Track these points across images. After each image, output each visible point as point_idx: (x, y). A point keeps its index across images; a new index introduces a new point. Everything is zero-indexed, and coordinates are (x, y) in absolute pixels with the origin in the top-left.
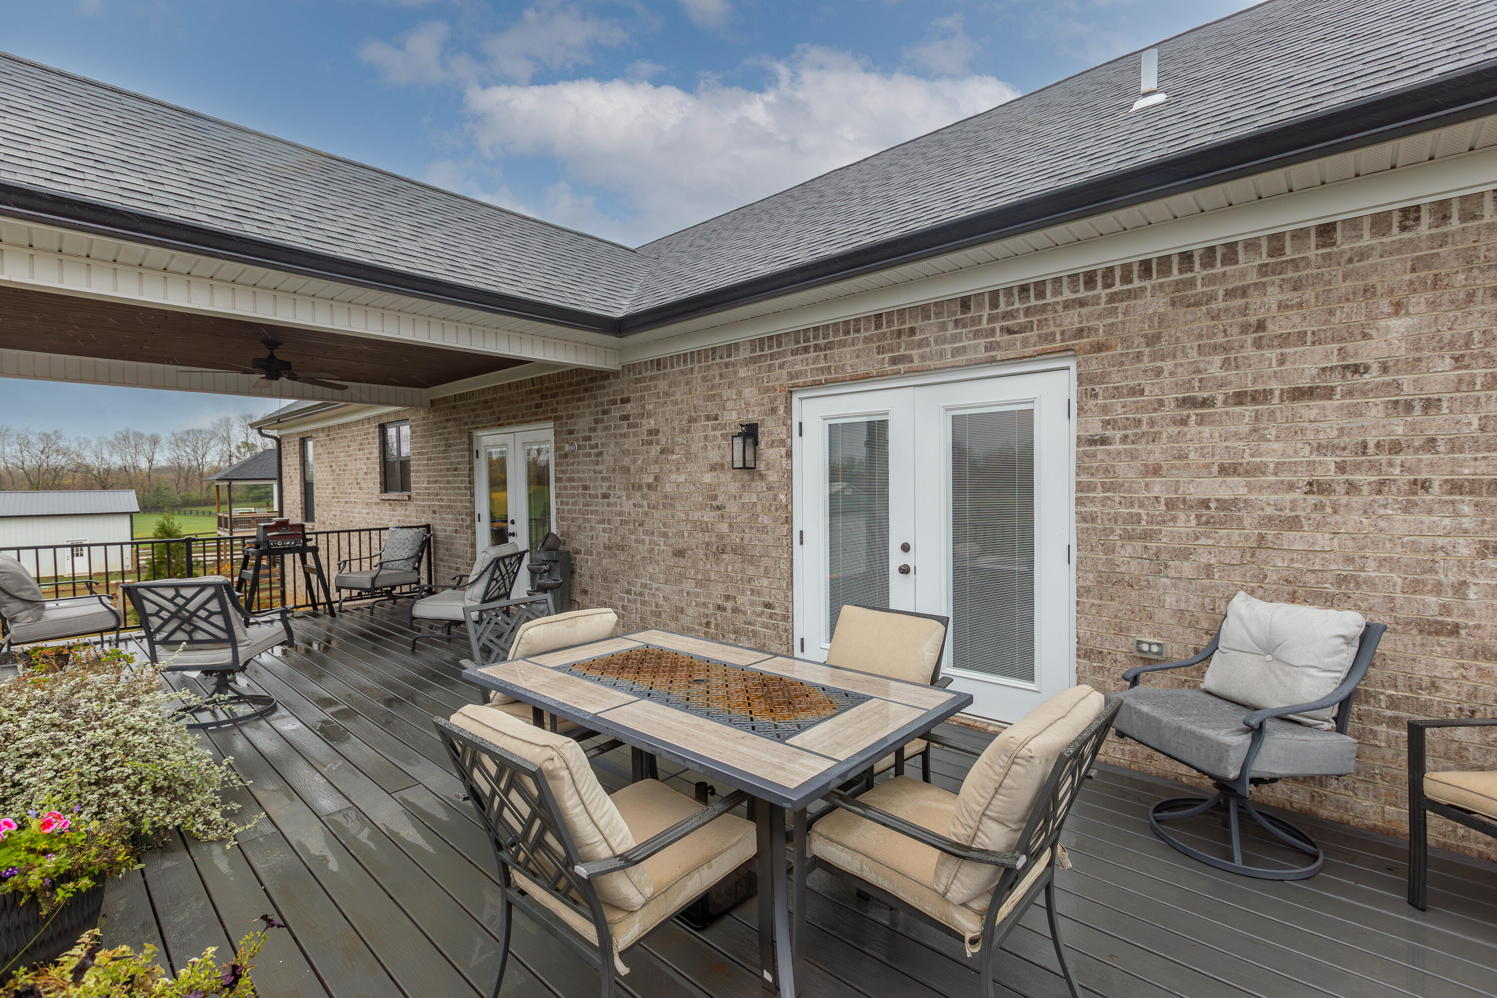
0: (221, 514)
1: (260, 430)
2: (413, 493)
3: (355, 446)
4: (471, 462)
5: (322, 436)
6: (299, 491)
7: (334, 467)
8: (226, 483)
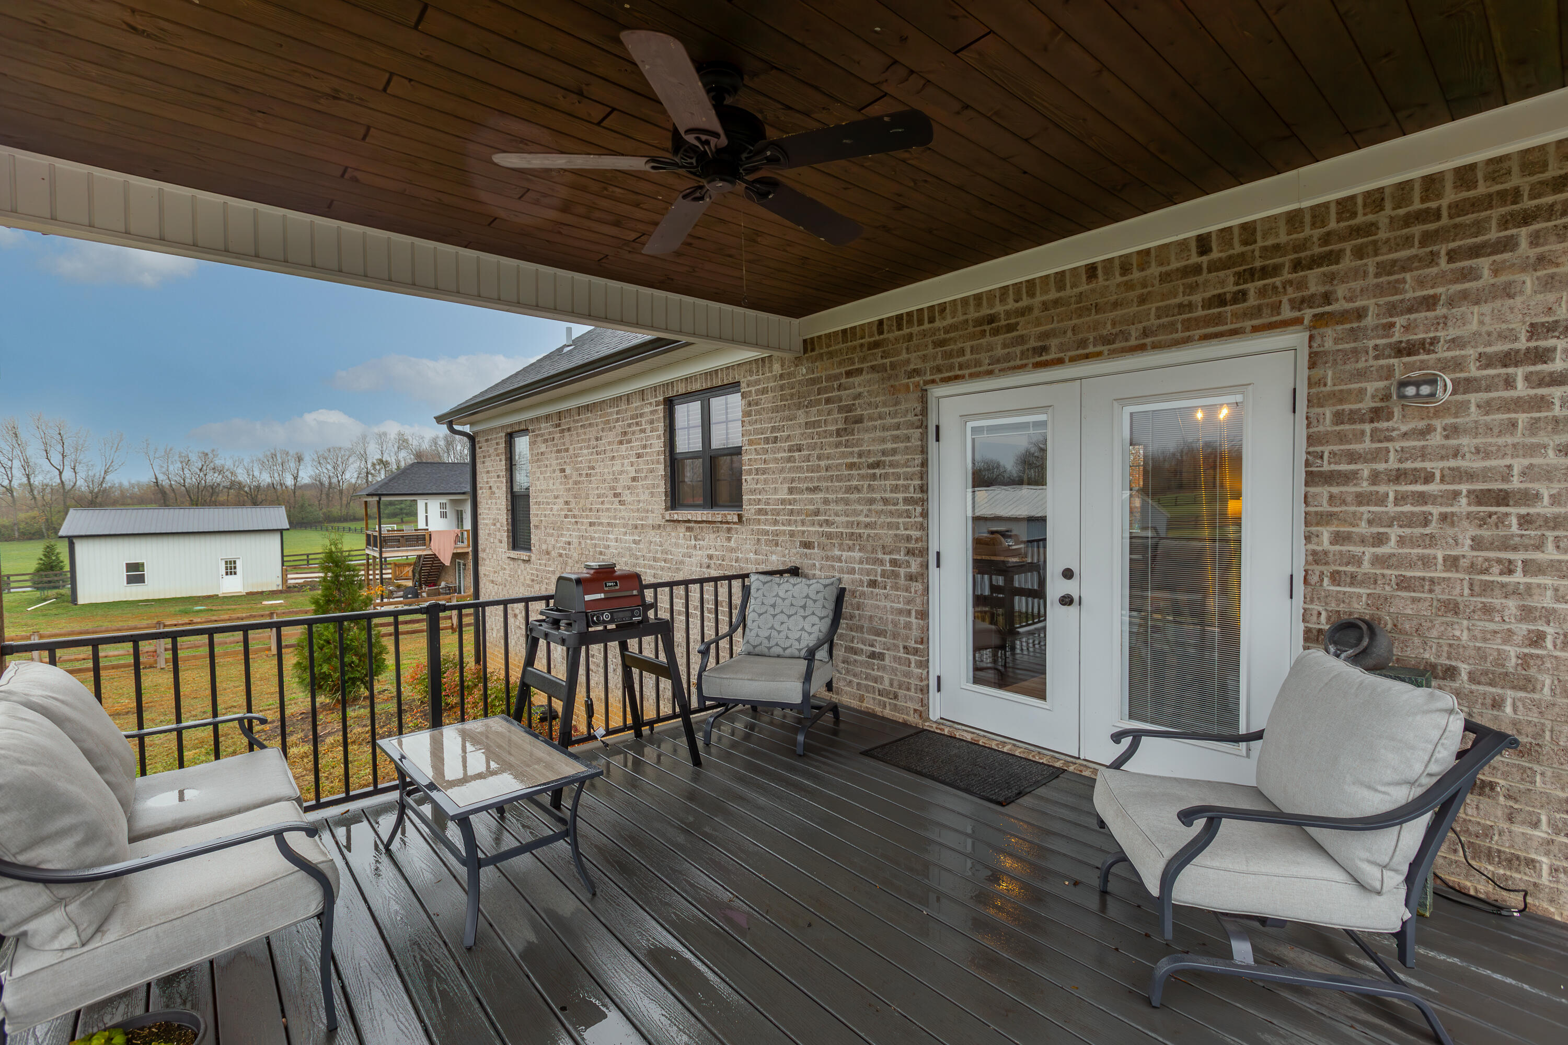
0: (369, 532)
1: (450, 425)
2: (749, 510)
3: (611, 436)
4: (924, 450)
5: (546, 428)
6: (503, 507)
7: (568, 472)
8: (376, 499)
